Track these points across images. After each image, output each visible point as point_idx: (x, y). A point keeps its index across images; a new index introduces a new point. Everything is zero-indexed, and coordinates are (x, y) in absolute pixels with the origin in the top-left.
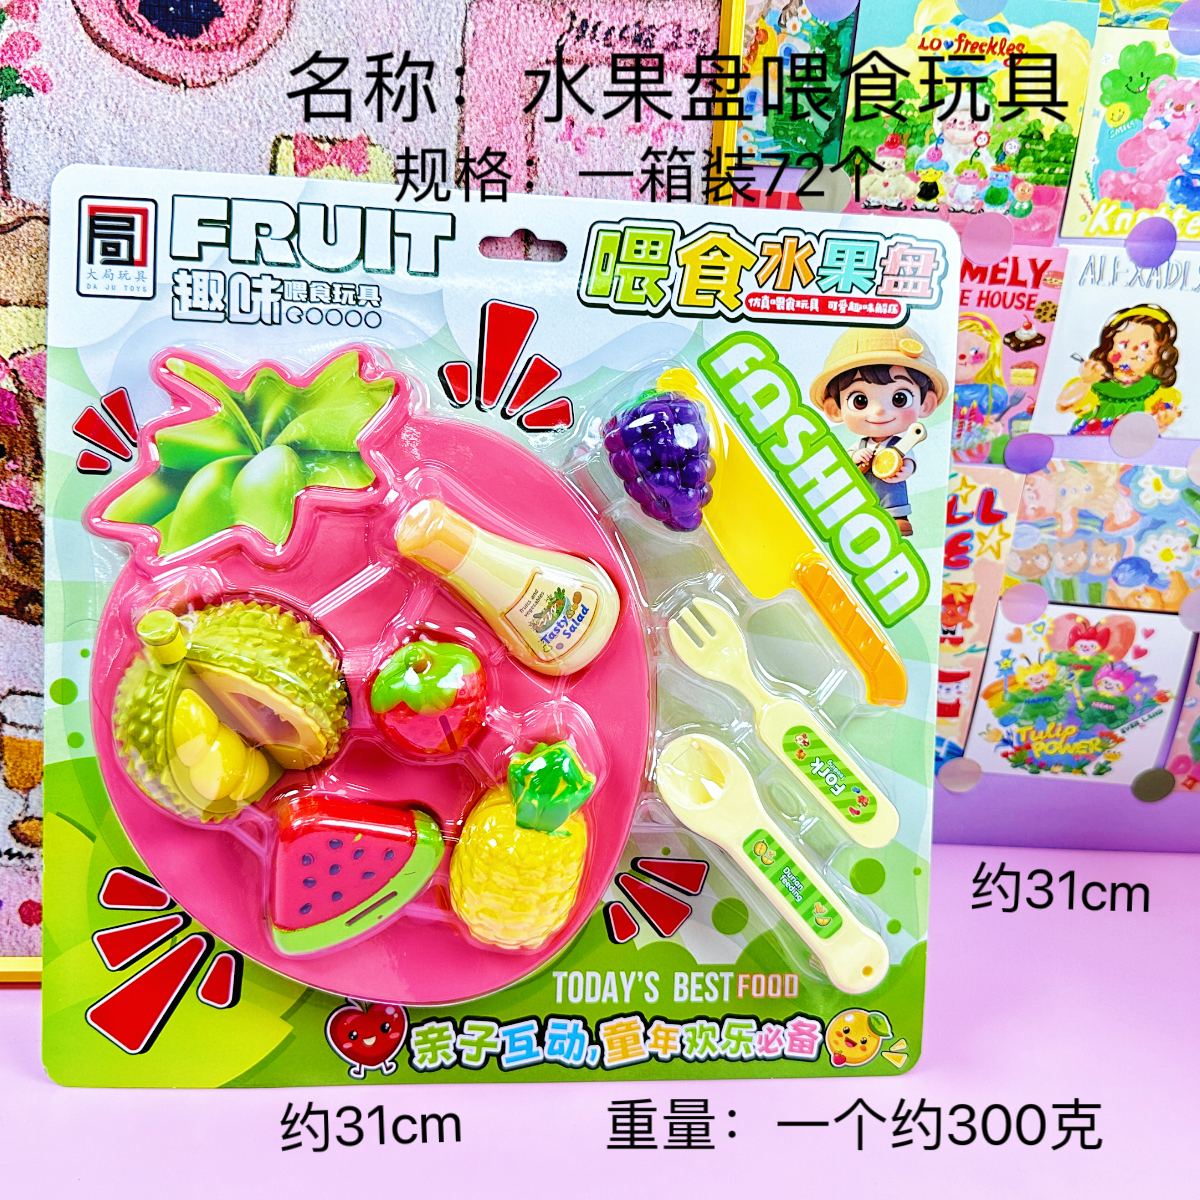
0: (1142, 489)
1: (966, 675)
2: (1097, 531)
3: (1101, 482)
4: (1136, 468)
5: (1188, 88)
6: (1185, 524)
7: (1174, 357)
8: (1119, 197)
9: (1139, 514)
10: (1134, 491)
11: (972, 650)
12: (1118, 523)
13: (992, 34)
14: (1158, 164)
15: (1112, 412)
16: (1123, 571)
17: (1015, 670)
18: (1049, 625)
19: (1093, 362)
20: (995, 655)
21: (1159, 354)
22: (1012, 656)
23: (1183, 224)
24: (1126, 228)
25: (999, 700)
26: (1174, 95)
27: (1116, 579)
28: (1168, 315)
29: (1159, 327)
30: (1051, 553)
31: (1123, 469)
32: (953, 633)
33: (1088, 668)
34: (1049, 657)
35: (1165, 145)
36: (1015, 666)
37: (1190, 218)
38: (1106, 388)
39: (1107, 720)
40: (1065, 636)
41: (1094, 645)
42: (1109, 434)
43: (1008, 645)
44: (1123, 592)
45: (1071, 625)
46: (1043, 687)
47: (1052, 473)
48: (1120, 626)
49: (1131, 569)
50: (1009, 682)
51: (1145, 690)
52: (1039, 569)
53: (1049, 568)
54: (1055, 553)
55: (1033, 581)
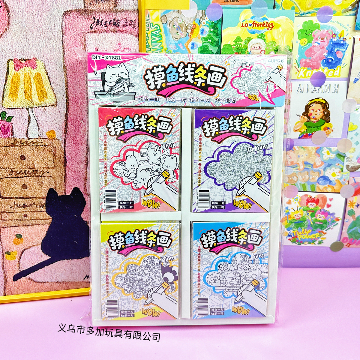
0: (323, 154)
2: (311, 168)
3: (310, 153)
4: (321, 148)
5: (324, 33)
6: (338, 165)
7: (329, 113)
8: (307, 66)
9: (323, 162)
10: (321, 155)
12: (317, 165)
13: (263, 21)
14: (318, 56)
15: (311, 131)
16: (321, 180)
18: (299, 198)
19: (303, 116)
21: (324, 112)
22: (288, 209)
23: (327, 73)
24: (310, 75)
26: (320, 35)
27: (319, 183)
28: (325, 101)
29: (323, 105)
30: (297, 176)
31: (316, 148)
33: (313, 211)
34: (300, 208)
35: (319, 50)
36: (290, 212)
37: (329, 71)
38: (308, 124)
39: (321, 227)
40: (305, 202)
42: (311, 138)
43: (287, 205)
44: (322, 187)
45: (306, 198)
46: (299, 218)
47: (295, 151)
48: (322, 198)
49: (323, 180)
50: (288, 217)
51: (332, 217)
52: (294, 181)
53: (297, 180)
54: (299, 176)
55: (293, 184)
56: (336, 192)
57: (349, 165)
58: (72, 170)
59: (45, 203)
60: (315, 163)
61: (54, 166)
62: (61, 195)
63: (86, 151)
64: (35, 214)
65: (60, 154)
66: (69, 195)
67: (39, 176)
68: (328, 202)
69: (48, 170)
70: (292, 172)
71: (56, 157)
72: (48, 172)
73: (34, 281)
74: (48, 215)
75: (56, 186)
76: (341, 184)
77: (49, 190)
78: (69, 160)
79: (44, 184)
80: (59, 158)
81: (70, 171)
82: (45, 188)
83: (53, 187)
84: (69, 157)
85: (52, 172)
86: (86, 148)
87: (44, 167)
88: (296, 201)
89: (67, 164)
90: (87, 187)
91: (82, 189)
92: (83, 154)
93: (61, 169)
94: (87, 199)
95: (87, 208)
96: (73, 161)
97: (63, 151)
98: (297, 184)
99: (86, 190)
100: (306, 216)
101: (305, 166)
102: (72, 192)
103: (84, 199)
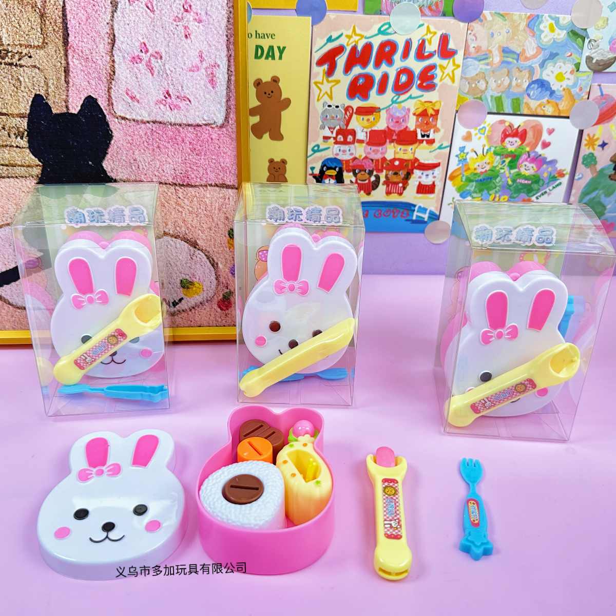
0: (543, 32)
1: (437, 165)
2: (515, 61)
3: (515, 27)
4: (538, 16)
6: (571, 55)
9: (541, 49)
10: (537, 33)
11: (440, 148)
12: (528, 55)
17: (468, 160)
18: (488, 128)
20: (455, 151)
22: (465, 151)
25: (459, 181)
27: (529, 95)
31: (529, 17)
32: (428, 136)
33: (513, 156)
34: (489, 150)
39: (527, 191)
40: (498, 135)
41: (517, 141)
43: (463, 144)
44: (534, 104)
45: (502, 128)
46: (486, 171)
48: (533, 127)
49: (538, 88)
50: (464, 169)
51: (550, 169)
52: (481, 90)
53: (486, 89)
54: (489, 79)
55: (477, 98)
56: (562, 115)
57: (592, 56)
58: (81, 54)
60: (524, 50)
61: (43, 43)
62: (58, 112)
63: (109, 9)
64: (7, 152)
65: (54, 13)
66: (76, 113)
67: (11, 64)
68: (545, 137)
69: (31, 51)
70: (476, 69)
71: (47, 22)
72: (30, 57)
73: (9, 304)
74: (33, 157)
75: (47, 90)
76: (572, 98)
77: (34, 99)
78: (74, 30)
79: (23, 83)
80: (53, 24)
81: (76, 56)
82: (25, 94)
83: (42, 93)
84: (73, 22)
85: (38, 57)
86: (111, 3)
87: (21, 42)
88: (481, 134)
89: (69, 40)
90: (114, 98)
91: (103, 102)
92: (104, 17)
93: (58, 51)
94: (115, 126)
95: (115, 147)
96: (82, 33)
97: (59, 7)
98: (485, 96)
99: (112, 104)
100: (500, 166)
101: (503, 57)
102: (81, 106)
103: (108, 126)
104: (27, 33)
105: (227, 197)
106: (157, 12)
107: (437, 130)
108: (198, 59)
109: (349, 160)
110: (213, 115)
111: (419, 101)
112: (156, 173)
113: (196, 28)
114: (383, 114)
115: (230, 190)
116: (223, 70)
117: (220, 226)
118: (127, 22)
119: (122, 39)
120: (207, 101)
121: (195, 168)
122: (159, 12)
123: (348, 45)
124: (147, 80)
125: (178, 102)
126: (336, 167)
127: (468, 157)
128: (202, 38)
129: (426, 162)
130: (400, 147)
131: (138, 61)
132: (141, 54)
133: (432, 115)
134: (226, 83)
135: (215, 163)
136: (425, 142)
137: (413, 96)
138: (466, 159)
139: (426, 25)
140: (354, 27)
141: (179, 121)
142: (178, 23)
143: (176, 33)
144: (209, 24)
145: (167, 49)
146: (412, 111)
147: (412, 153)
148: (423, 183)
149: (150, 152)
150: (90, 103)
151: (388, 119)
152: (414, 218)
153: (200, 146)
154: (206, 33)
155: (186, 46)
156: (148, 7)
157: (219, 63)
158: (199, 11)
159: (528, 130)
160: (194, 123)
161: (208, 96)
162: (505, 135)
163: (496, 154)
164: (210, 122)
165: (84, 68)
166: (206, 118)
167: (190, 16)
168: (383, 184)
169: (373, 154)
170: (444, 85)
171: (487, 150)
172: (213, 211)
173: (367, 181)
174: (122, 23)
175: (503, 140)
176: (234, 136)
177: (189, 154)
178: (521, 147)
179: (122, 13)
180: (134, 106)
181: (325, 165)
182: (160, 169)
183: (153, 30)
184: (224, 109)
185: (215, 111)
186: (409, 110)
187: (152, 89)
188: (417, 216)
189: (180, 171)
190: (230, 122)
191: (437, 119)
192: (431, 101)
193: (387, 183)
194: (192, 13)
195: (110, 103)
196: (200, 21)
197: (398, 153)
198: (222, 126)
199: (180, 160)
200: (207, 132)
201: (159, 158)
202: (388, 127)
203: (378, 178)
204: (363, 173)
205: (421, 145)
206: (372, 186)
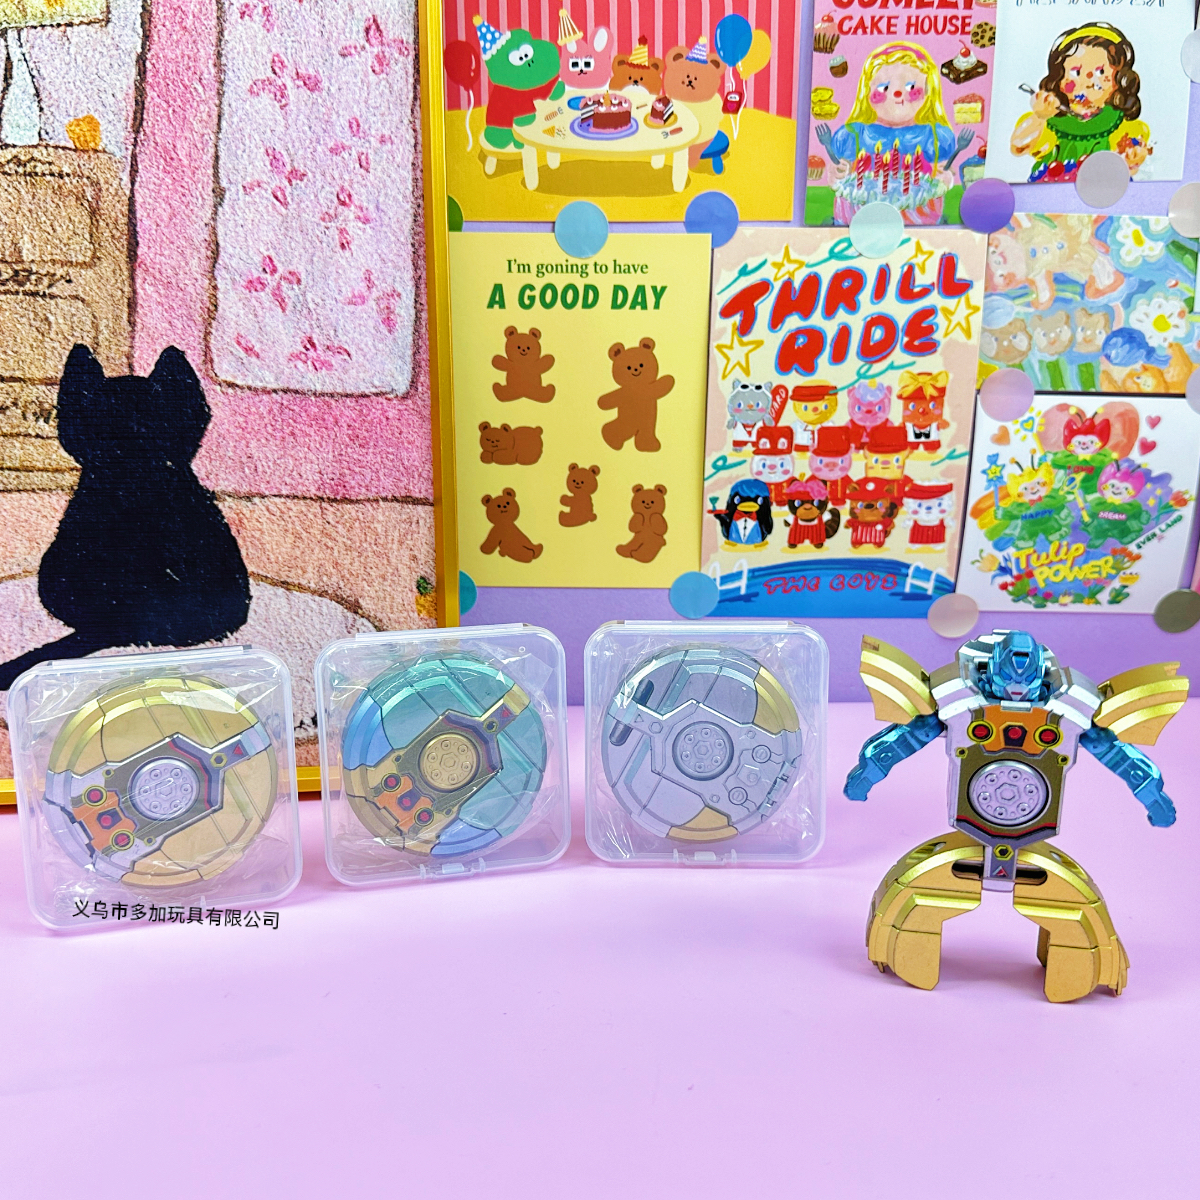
0: (1122, 245)
1: (948, 489)
2: (1078, 298)
3: (1074, 237)
4: (1111, 219)
6: (1177, 284)
7: (1135, 83)
9: (1122, 275)
10: (1113, 247)
11: (951, 456)
12: (1101, 287)
15: (1073, 152)
16: (1115, 344)
17: (1005, 479)
18: (1038, 420)
19: (1044, 94)
20: (980, 462)
21: (1116, 80)
22: (1000, 462)
25: (990, 518)
27: (1108, 357)
28: (1120, 33)
29: (1112, 49)
30: (1029, 329)
31: (1096, 221)
32: (927, 436)
33: (1089, 470)
34: (1043, 459)
38: (1063, 124)
39: (1120, 533)
40: (1058, 432)
41: (1094, 441)
42: (1073, 179)
43: (995, 449)
44: (1119, 373)
45: (1064, 418)
46: (1040, 499)
47: (1017, 230)
48: (1121, 415)
49: (1124, 344)
50: (1000, 495)
51: (1159, 492)
52: (1019, 351)
53: (1030, 349)
54: (1034, 329)
55: (1013, 366)
56: (1172, 391)
58: (158, 276)
59: (55, 403)
60: (1092, 278)
61: (92, 258)
62: (115, 374)
63: (210, 200)
64: (18, 445)
65: (114, 208)
66: (146, 376)
67: (34, 294)
68: (1145, 432)
69: (71, 271)
70: (1009, 314)
71: (101, 223)
72: (70, 282)
75: (96, 338)
76: (1187, 360)
77: (72, 352)
78: (147, 236)
79: (54, 326)
80: (111, 226)
81: (150, 279)
82: (56, 345)
83: (87, 341)
84: (146, 222)
85: (82, 282)
86: (213, 191)
87: (55, 257)
88: (1026, 430)
89: (139, 253)
90: (214, 350)
91: (195, 358)
92: (200, 214)
93: (118, 272)
94: (214, 397)
95: (215, 435)
96: (162, 241)
97: (124, 198)
98: (1029, 362)
99: (212, 361)
100: (1066, 489)
101: (1057, 290)
102: (156, 365)
103: (203, 398)
104: (65, 241)
105: (415, 519)
106: (292, 206)
107: (943, 425)
108: (363, 285)
109: (781, 484)
110: (389, 378)
111: (908, 372)
112: (288, 480)
113: (360, 233)
114: (843, 398)
115: (420, 508)
116: (408, 302)
117: (402, 573)
118: (241, 222)
119: (231, 250)
120: (380, 354)
121: (357, 470)
122: (295, 206)
123: (776, 279)
124: (274, 319)
125: (328, 356)
126: (758, 497)
127: (1005, 473)
128: (370, 249)
129: (926, 484)
130: (875, 456)
131: (259, 287)
132: (263, 275)
133: (933, 398)
134: (412, 323)
135: (392, 461)
136: (921, 447)
137: (896, 364)
138: (1001, 477)
139: (914, 240)
140: (787, 248)
141: (329, 389)
142: (329, 224)
143: (325, 239)
144: (382, 225)
145: (309, 268)
146: (896, 391)
147: (899, 467)
148: (921, 523)
149: (278, 442)
150: (172, 359)
151: (851, 407)
152: (907, 589)
153: (367, 431)
154: (378, 241)
155: (343, 262)
156: (276, 198)
157: (400, 290)
158: (365, 204)
159: (1112, 420)
160: (356, 392)
161: (380, 346)
162: (1071, 431)
163: (1057, 466)
164: (384, 390)
165: (164, 300)
166: (377, 383)
167: (350, 213)
168: (846, 527)
169: (826, 470)
170: (952, 344)
171: (1040, 459)
172: (390, 546)
173: (816, 522)
174: (231, 224)
175: (1067, 441)
176: (426, 412)
177: (347, 445)
178: (1102, 452)
179: (233, 208)
180: (250, 363)
181: (737, 494)
182: (294, 473)
183: (285, 235)
184: (408, 368)
185: (393, 370)
186: (889, 389)
187: (281, 333)
188: (912, 586)
189: (331, 476)
190: (420, 389)
191: (942, 405)
192: (929, 371)
193: (853, 524)
194: (353, 208)
195: (208, 360)
196: (366, 221)
197: (872, 468)
198: (405, 397)
199: (330, 456)
200: (379, 407)
201: (292, 453)
202: (852, 421)
203: (836, 515)
204: (808, 506)
205: (916, 452)
206: (826, 530)
